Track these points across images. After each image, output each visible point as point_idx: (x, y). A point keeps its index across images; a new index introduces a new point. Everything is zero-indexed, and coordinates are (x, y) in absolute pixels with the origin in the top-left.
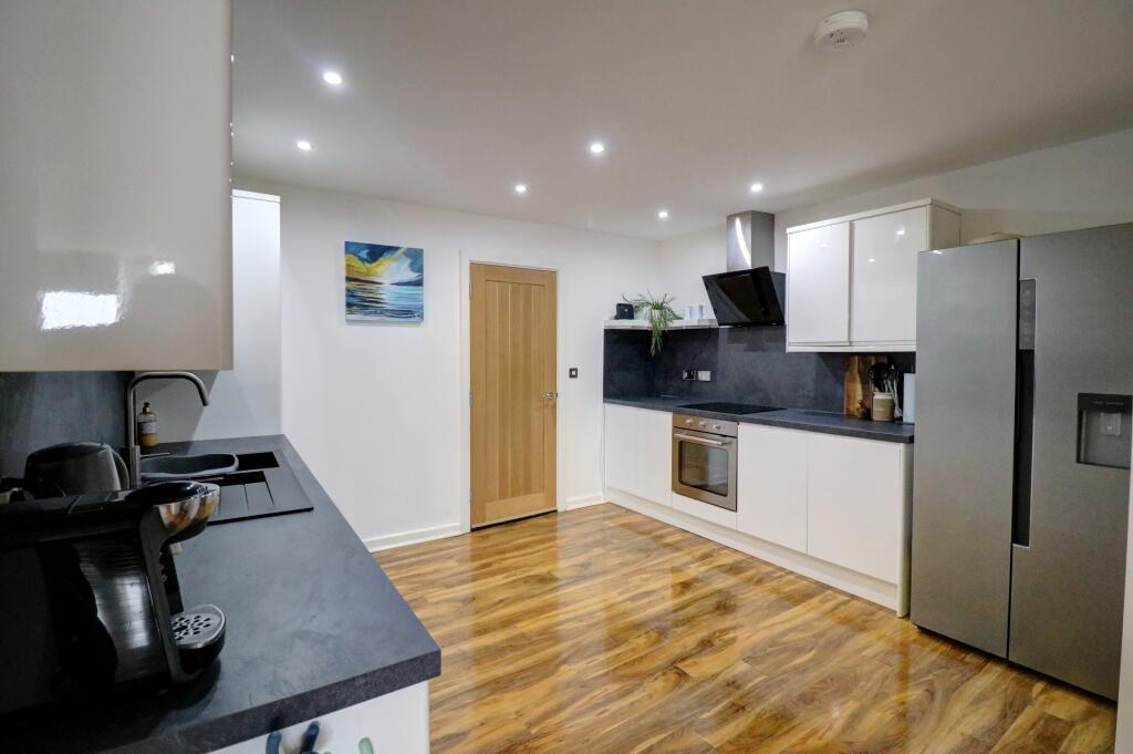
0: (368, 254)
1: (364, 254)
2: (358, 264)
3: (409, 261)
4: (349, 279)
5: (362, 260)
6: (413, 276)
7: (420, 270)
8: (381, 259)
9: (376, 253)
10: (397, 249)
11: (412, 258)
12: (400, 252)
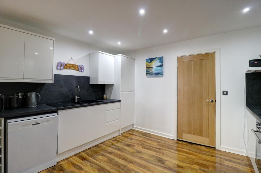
0: (150, 61)
1: (149, 61)
2: (148, 64)
3: (159, 60)
4: (146, 67)
5: (149, 62)
6: (160, 64)
7: (162, 62)
8: (153, 61)
9: (152, 60)
10: (156, 58)
11: (160, 60)
12: (157, 58)
